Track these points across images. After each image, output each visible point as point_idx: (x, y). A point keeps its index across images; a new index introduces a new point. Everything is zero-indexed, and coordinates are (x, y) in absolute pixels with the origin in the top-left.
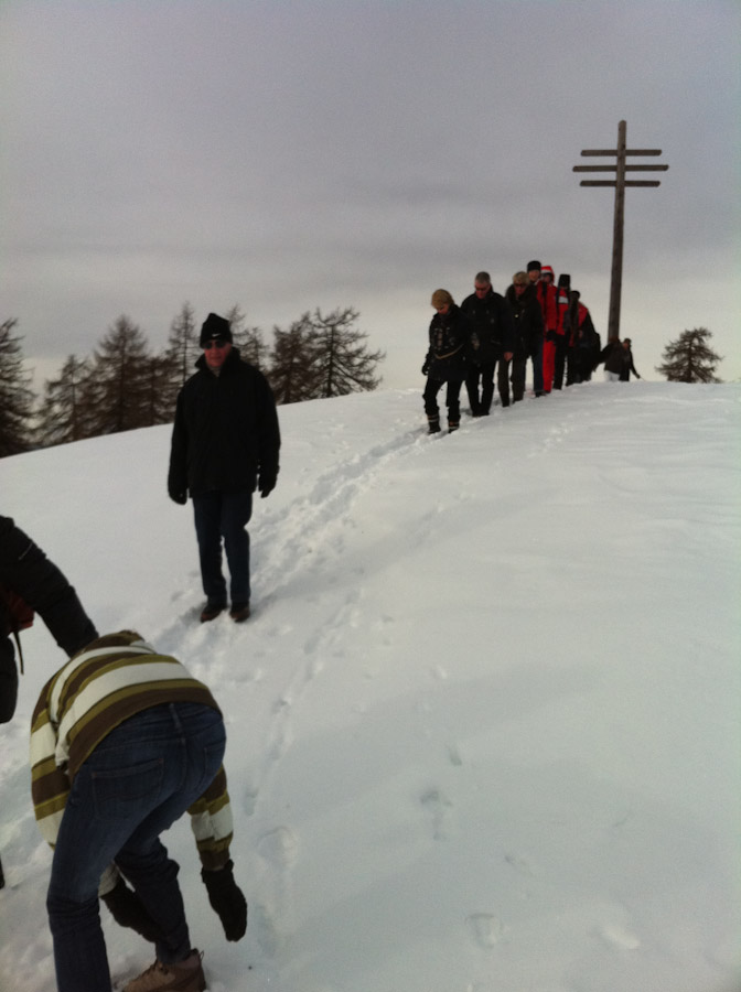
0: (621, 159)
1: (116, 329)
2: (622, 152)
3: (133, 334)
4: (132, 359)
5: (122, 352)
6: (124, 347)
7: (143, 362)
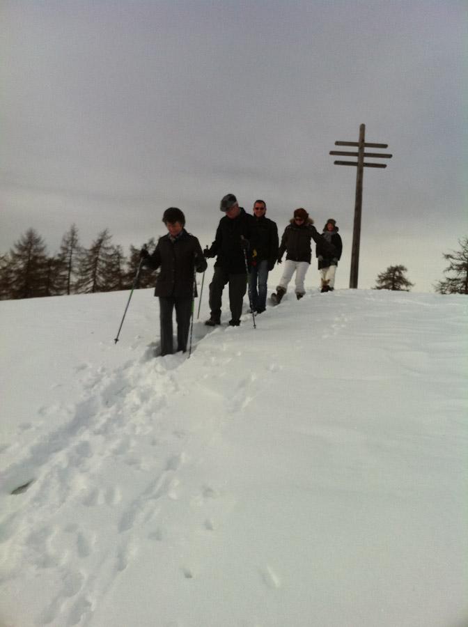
0: (361, 149)
1: (26, 237)
2: (362, 144)
3: (37, 241)
4: (36, 258)
5: (29, 252)
6: (31, 249)
7: (42, 260)
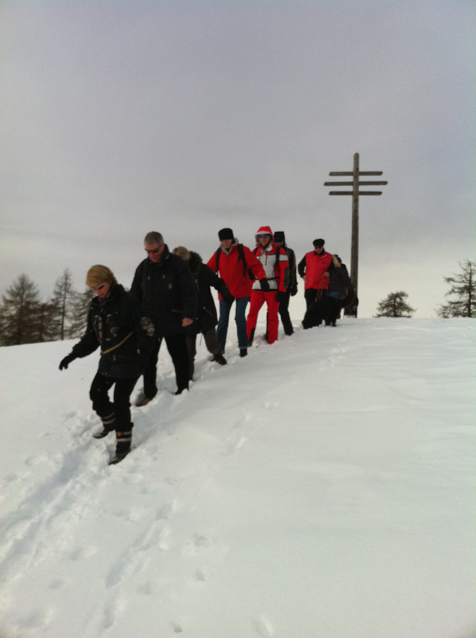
0: (356, 178)
1: (18, 283)
2: (356, 173)
3: (30, 286)
4: (29, 303)
5: (22, 298)
6: (23, 294)
7: (35, 306)
